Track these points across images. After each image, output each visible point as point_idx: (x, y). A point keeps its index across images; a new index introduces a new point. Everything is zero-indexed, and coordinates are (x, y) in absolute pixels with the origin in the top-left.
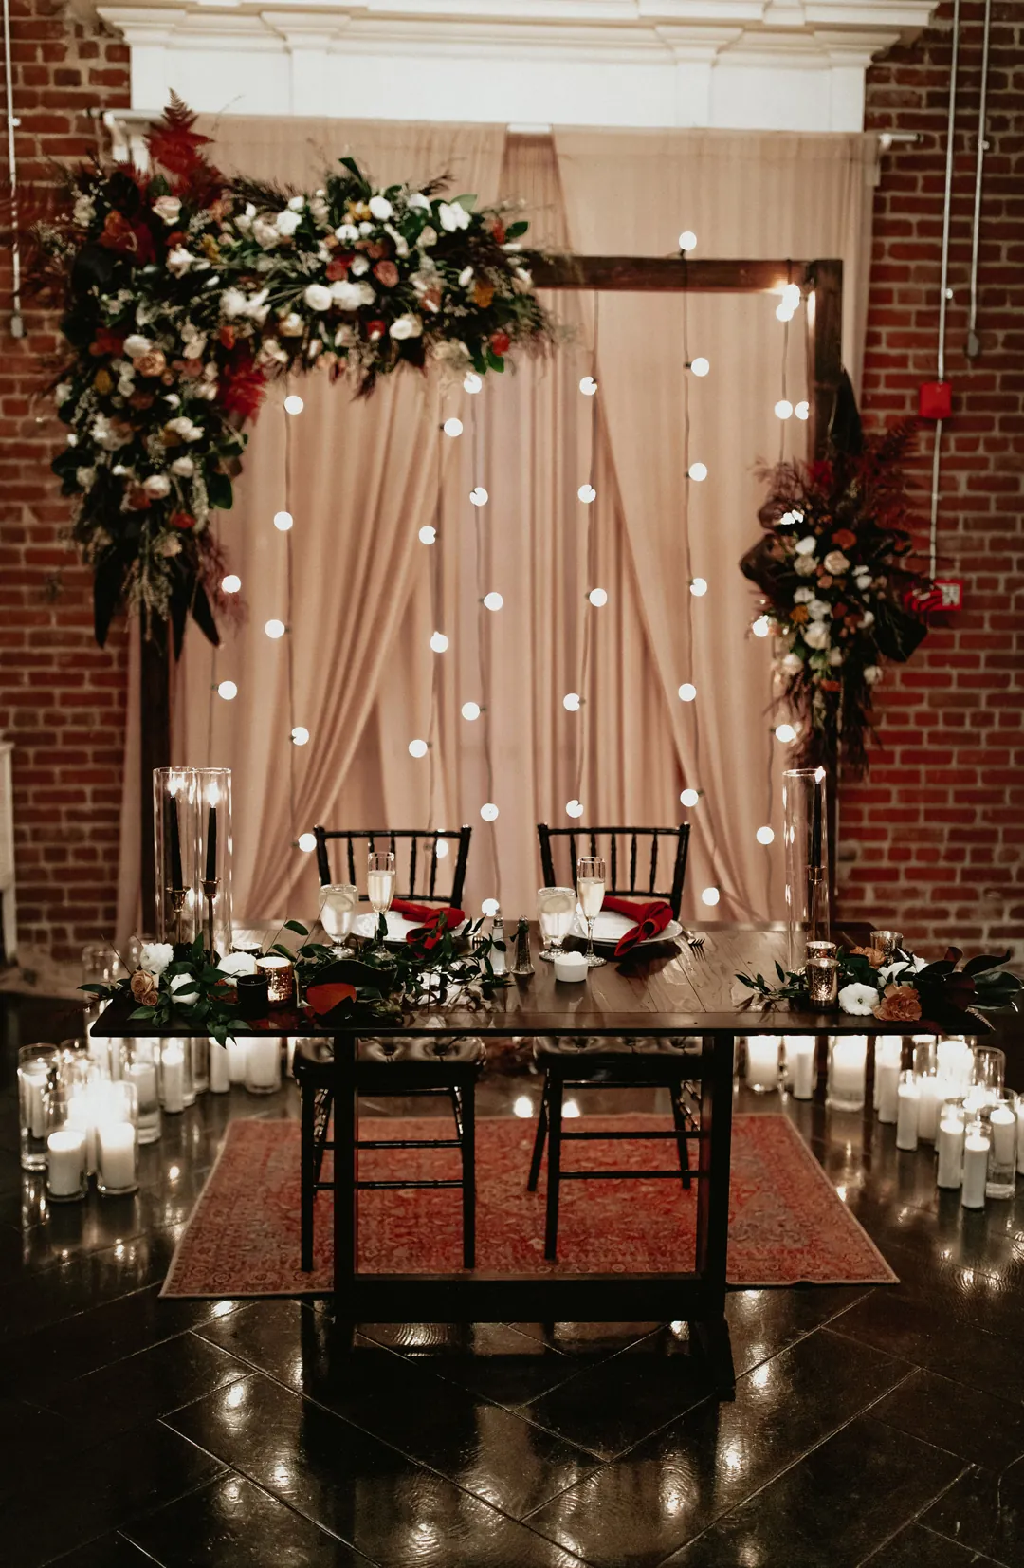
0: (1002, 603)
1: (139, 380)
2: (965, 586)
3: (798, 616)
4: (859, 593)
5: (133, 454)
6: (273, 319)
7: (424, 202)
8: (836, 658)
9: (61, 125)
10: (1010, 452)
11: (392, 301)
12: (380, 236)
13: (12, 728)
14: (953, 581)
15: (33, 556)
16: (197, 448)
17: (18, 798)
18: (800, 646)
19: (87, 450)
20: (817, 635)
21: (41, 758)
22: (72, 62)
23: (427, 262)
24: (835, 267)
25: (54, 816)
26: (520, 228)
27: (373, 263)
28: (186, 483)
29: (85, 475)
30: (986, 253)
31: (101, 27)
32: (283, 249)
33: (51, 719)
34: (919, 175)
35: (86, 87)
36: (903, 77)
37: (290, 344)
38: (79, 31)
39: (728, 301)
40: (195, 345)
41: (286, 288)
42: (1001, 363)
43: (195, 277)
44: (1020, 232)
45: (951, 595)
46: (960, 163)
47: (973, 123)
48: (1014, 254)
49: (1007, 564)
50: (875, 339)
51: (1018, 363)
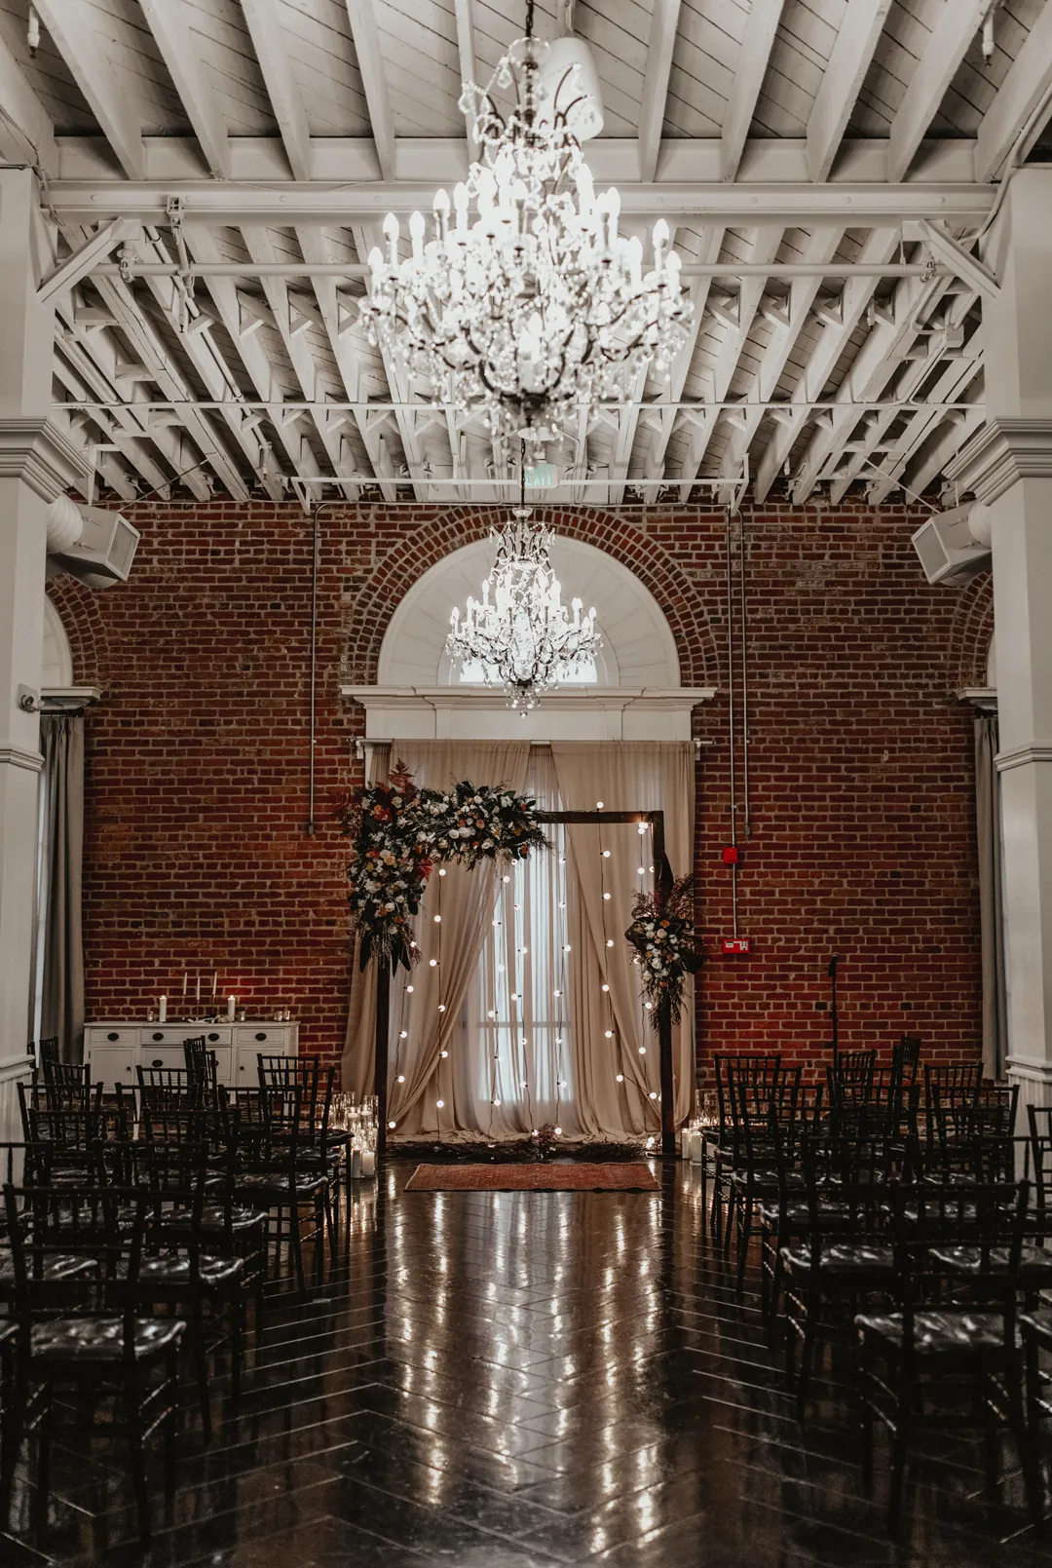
0: (771, 949)
1: (385, 867)
2: (751, 941)
3: (649, 955)
4: (672, 946)
5: (381, 894)
6: (436, 843)
7: (494, 796)
8: (665, 973)
9: (335, 742)
10: (769, 878)
11: (482, 835)
12: (478, 811)
13: (300, 1015)
14: (746, 939)
15: (313, 933)
16: (405, 892)
18: (650, 967)
19: (363, 894)
20: (656, 963)
21: (312, 1029)
22: (340, 716)
23: (496, 819)
24: (660, 814)
26: (533, 803)
27: (475, 821)
28: (401, 905)
29: (361, 903)
30: (751, 789)
31: (353, 702)
32: (441, 816)
33: (318, 1010)
34: (718, 755)
35: (346, 726)
36: (708, 713)
37: (443, 851)
38: (344, 703)
39: (618, 826)
40: (406, 853)
41: (442, 831)
42: (761, 837)
43: (408, 828)
44: (768, 779)
45: (744, 946)
46: (736, 749)
47: (742, 732)
48: (765, 788)
49: (771, 931)
50: (702, 828)
51: (770, 837)
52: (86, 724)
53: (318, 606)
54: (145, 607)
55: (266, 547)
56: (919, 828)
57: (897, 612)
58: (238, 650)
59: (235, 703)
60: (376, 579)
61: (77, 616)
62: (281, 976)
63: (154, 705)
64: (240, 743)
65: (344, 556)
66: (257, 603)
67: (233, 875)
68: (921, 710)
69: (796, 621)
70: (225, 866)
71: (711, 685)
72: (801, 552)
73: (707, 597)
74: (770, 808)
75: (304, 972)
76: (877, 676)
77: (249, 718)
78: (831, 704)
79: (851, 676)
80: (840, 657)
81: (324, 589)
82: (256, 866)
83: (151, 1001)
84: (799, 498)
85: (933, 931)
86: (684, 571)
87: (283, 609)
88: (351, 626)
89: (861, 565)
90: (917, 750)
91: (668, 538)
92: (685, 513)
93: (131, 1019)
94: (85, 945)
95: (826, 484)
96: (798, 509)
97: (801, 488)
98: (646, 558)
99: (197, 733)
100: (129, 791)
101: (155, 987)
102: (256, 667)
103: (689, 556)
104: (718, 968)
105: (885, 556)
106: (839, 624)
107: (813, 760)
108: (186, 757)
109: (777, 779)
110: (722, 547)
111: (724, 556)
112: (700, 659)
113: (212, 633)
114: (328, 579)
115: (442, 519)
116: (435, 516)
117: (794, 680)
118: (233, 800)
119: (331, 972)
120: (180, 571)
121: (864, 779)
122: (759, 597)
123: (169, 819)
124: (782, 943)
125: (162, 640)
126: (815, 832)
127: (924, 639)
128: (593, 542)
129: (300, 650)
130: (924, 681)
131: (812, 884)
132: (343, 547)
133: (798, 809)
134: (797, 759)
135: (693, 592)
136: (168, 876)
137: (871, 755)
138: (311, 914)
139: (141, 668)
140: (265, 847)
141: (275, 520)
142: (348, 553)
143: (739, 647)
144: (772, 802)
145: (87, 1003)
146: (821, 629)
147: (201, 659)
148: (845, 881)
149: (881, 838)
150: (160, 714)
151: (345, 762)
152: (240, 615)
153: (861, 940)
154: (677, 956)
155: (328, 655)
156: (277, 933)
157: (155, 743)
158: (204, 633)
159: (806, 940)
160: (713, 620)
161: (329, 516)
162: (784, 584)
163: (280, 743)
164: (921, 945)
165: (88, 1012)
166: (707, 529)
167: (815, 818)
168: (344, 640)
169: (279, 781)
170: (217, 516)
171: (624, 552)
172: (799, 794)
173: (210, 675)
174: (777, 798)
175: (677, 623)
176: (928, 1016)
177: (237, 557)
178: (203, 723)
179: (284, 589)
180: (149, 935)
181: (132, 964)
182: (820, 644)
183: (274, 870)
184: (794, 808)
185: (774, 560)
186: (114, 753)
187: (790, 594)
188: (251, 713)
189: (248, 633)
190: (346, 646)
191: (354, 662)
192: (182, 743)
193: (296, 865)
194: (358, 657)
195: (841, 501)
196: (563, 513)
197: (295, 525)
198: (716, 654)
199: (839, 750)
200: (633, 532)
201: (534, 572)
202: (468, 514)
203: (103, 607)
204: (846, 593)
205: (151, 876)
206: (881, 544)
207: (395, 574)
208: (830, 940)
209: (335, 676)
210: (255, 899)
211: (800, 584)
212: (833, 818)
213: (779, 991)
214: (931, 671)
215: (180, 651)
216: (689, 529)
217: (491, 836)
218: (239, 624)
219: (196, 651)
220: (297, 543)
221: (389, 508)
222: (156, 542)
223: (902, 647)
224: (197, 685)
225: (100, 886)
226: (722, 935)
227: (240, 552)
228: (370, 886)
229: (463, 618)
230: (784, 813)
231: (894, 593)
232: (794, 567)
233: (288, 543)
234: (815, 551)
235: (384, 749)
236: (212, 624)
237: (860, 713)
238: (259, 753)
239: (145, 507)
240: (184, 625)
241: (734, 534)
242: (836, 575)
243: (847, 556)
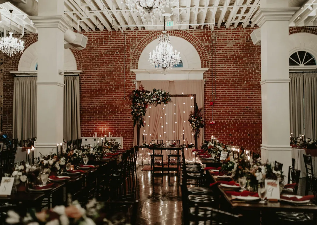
0: (220, 123)
1: (138, 106)
2: (216, 121)
3: (193, 124)
4: (197, 122)
5: (137, 112)
6: (149, 101)
7: (161, 91)
8: (196, 128)
9: (129, 81)
10: (220, 108)
11: (158, 99)
13: (123, 136)
14: (215, 121)
15: (125, 120)
16: (142, 111)
17: (123, 143)
18: (193, 126)
19: (134, 111)
20: (194, 126)
21: (126, 139)
22: (130, 75)
23: (161, 96)
24: (196, 95)
25: (127, 144)
26: (169, 93)
27: (157, 97)
28: (142, 114)
29: (134, 113)
30: (216, 89)
31: (133, 72)
32: (149, 96)
33: (127, 135)
34: (209, 82)
35: (131, 77)
36: (207, 74)
37: (150, 103)
38: (131, 73)
39: (186, 98)
40: (143, 103)
41: (150, 99)
42: (218, 100)
43: (143, 98)
44: (220, 87)
45: (214, 122)
46: (213, 81)
47: (214, 78)
48: (219, 89)
49: (220, 119)
50: (206, 98)
51: (220, 100)
52: (80, 78)
53: (126, 53)
54: (91, 53)
55: (115, 40)
56: (252, 98)
57: (249, 51)
58: (110, 62)
59: (109, 73)
60: (137, 47)
61: (77, 56)
62: (119, 128)
63: (93, 74)
64: (111, 81)
65: (131, 42)
66: (113, 52)
67: (109, 108)
68: (254, 72)
69: (226, 53)
70: (108, 106)
71: (208, 68)
72: (228, 39)
73: (207, 49)
74: (220, 94)
75: (124, 127)
76: (244, 65)
77: (112, 76)
78: (234, 71)
79: (238, 65)
80: (236, 61)
81: (127, 49)
82: (114, 106)
83: (94, 133)
84: (227, 27)
85: (255, 119)
86: (202, 43)
87: (118, 53)
88: (132, 57)
89: (241, 41)
90: (252, 81)
91: (199, 36)
92: (203, 31)
93: (90, 137)
94: (81, 122)
95: (233, 24)
96: (227, 29)
97: (228, 25)
98: (194, 41)
99: (102, 79)
100: (88, 91)
101: (94, 130)
102: (113, 66)
103: (203, 40)
104: (209, 127)
105: (246, 39)
106: (236, 54)
107: (230, 83)
108: (100, 84)
109: (222, 87)
110: (211, 38)
111: (211, 40)
112: (205, 62)
113: (104, 59)
114: (127, 47)
115: (151, 34)
116: (149, 33)
117: (226, 66)
118: (109, 93)
119: (129, 127)
120: (98, 46)
121: (241, 87)
122: (218, 49)
123: (96, 97)
124: (222, 122)
125: (94, 60)
126: (230, 99)
127: (254, 57)
128: (183, 38)
129: (122, 62)
130: (254, 66)
131: (229, 109)
132: (131, 40)
133: (226, 94)
134: (226, 83)
135: (204, 47)
136: (97, 108)
137: (242, 82)
138: (125, 116)
139: (90, 66)
140: (116, 102)
141: (117, 35)
142: (132, 41)
143: (214, 59)
144: (221, 92)
145: (81, 133)
146: (232, 55)
147: (102, 64)
148: (236, 109)
149: (244, 100)
150: (94, 75)
151: (131, 85)
152: (110, 55)
153: (239, 121)
154: (198, 124)
155: (128, 62)
156: (118, 120)
157: (94, 81)
158: (103, 59)
159: (227, 121)
160: (208, 54)
161: (127, 34)
162: (224, 45)
163: (118, 81)
164: (252, 122)
165: (82, 135)
166: (207, 34)
167: (230, 96)
168: (131, 60)
169: (118, 89)
170: (105, 34)
171: (189, 40)
172: (226, 91)
173: (104, 67)
174: (222, 91)
175: (201, 55)
176: (253, 137)
177: (109, 43)
178: (103, 77)
179: (119, 49)
180: (93, 120)
181: (90, 126)
182: (232, 58)
183: (117, 107)
184: (225, 94)
185: (222, 40)
186: (85, 83)
187: (225, 48)
188: (112, 75)
189: (111, 59)
190: (131, 61)
191: (133, 64)
192: (99, 81)
193: (122, 106)
194: (134, 63)
195: (237, 27)
196: (177, 32)
197: (120, 36)
198: (209, 61)
199: (235, 81)
200: (191, 35)
201: (167, 44)
202: (156, 32)
203: (82, 54)
204: (238, 47)
205: (93, 108)
206: (245, 37)
207: (141, 46)
208: (233, 121)
209: (129, 67)
210: (114, 113)
211: (227, 46)
212: (234, 96)
213: (221, 132)
214: (256, 64)
215: (98, 62)
216: (203, 34)
217: (160, 100)
218: (110, 57)
219: (101, 62)
220: (121, 39)
221: (140, 31)
222: (93, 40)
223: (250, 59)
224: (102, 69)
225: (83, 110)
226: (210, 120)
227: (110, 42)
228: (135, 110)
229: (152, 54)
230: (223, 95)
231: (248, 47)
232: (226, 42)
233: (119, 39)
234: (231, 38)
235: (139, 82)
236: (104, 57)
237: (240, 73)
238: (114, 83)
239: (90, 33)
240: (98, 57)
241: (213, 35)
242: (235, 43)
243: (238, 39)
